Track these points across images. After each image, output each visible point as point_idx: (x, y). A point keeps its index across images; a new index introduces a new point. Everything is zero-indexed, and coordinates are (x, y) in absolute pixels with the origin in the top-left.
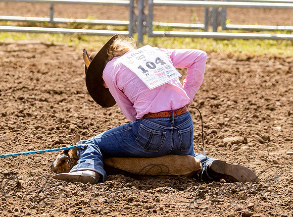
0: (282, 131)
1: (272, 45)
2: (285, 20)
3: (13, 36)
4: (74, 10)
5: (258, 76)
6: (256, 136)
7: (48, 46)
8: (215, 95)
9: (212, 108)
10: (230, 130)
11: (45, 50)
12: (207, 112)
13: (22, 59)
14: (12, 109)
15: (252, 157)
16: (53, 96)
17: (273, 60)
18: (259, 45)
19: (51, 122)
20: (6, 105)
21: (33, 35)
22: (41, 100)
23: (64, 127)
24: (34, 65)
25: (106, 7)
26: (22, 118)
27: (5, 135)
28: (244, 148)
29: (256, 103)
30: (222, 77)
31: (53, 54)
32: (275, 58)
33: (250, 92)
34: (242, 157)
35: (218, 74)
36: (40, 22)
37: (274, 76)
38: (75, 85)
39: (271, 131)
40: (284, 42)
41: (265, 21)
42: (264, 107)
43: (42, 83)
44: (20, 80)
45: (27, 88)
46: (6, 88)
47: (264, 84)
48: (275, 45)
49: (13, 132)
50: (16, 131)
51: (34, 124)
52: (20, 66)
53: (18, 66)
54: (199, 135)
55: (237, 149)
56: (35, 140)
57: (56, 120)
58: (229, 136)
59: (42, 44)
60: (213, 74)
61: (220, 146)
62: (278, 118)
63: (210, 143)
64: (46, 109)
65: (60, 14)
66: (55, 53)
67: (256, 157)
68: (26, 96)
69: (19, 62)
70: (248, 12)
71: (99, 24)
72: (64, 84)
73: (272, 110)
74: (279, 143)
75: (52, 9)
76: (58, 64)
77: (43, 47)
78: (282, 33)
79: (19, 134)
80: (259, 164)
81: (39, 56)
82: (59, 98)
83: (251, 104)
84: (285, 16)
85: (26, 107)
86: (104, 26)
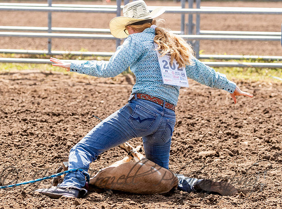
0: (249, 146)
1: (239, 72)
2: (250, 50)
3: (16, 66)
4: (69, 43)
5: (227, 99)
6: (227, 150)
7: (47, 75)
8: (191, 115)
9: (188, 126)
10: (205, 145)
11: (45, 78)
12: (185, 130)
13: (25, 86)
14: (17, 129)
15: (224, 168)
16: (52, 118)
17: (240, 85)
18: (228, 72)
19: (51, 140)
20: (12, 126)
21: (34, 65)
22: (42, 121)
23: (61, 144)
24: (35, 91)
25: (96, 41)
26: (26, 137)
27: (11, 151)
28: (216, 160)
29: (227, 121)
30: (196, 100)
31: (52, 82)
32: (242, 83)
33: (221, 112)
34: (215, 168)
35: (193, 97)
36: (40, 54)
37: (241, 98)
38: (71, 107)
39: (239, 146)
40: (249, 69)
41: (232, 51)
42: (233, 125)
43: (42, 106)
44: (24, 104)
45: (30, 111)
46: (12, 111)
47: (233, 105)
48: (241, 72)
49: (18, 148)
50: (20, 148)
51: (36, 142)
52: (23, 92)
53: (21, 92)
54: (178, 150)
55: (210, 162)
56: (37, 155)
57: (55, 138)
58: (204, 150)
59: (42, 73)
60: (188, 98)
61: (196, 159)
62: (245, 134)
63: (187, 156)
64: (46, 128)
65: (57, 47)
66: (53, 81)
67: (227, 168)
68: (29, 118)
69: (23, 88)
70: (218, 43)
71: (90, 56)
72: (61, 107)
73: (240, 127)
74: (247, 156)
75: (49, 42)
76: (55, 90)
77: (42, 76)
78: (247, 62)
79: (24, 150)
80: (229, 174)
81: (40, 83)
82: (57, 119)
83: (222, 123)
84: (250, 47)
85: (28, 128)
86: (95, 57)
